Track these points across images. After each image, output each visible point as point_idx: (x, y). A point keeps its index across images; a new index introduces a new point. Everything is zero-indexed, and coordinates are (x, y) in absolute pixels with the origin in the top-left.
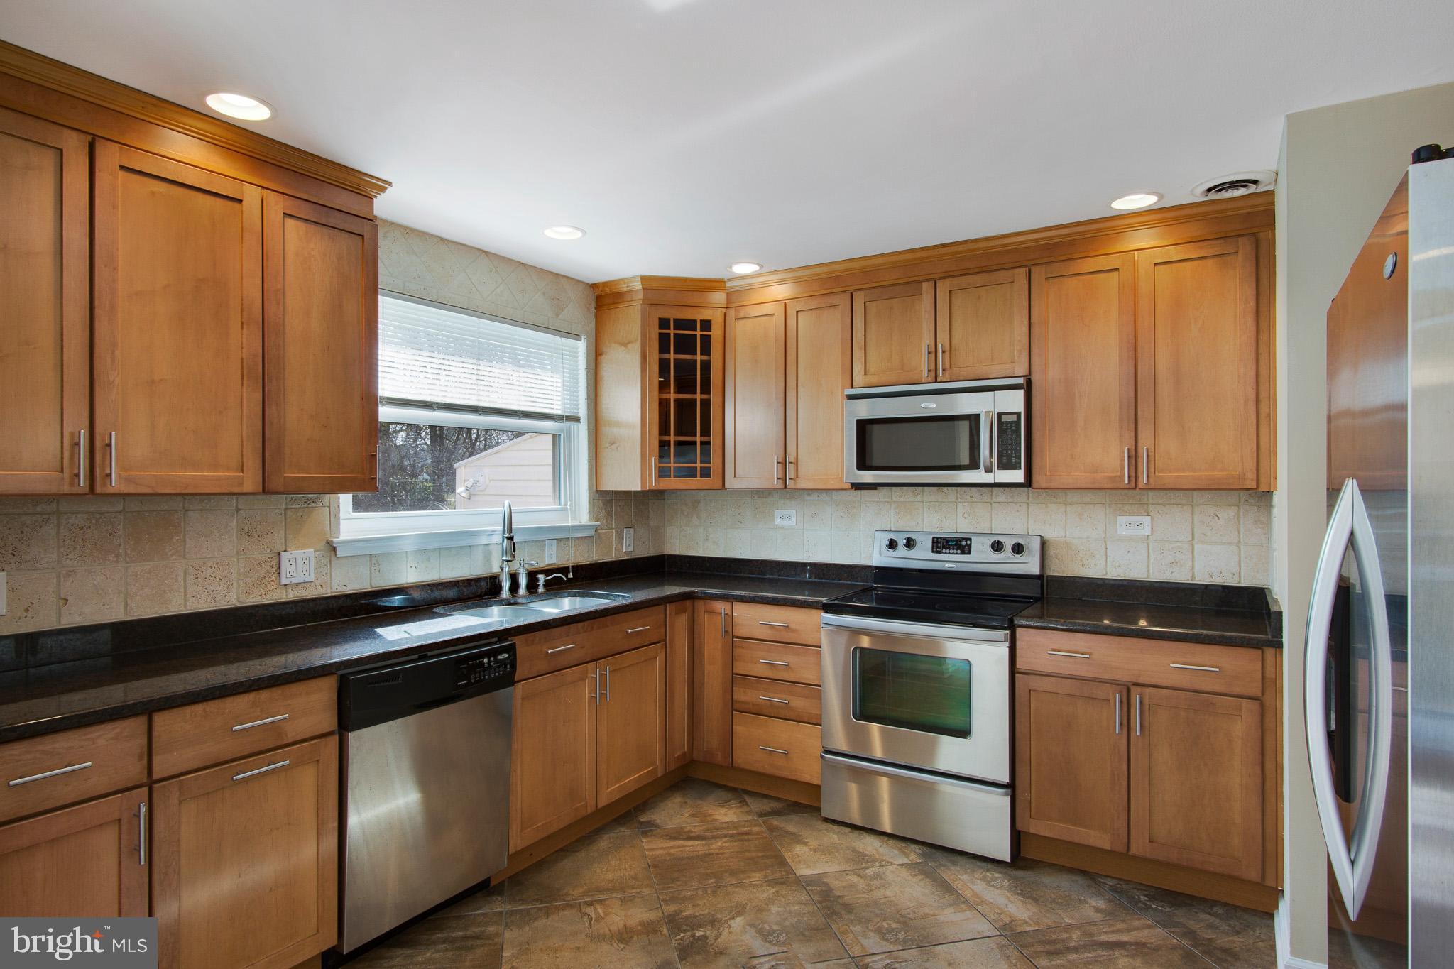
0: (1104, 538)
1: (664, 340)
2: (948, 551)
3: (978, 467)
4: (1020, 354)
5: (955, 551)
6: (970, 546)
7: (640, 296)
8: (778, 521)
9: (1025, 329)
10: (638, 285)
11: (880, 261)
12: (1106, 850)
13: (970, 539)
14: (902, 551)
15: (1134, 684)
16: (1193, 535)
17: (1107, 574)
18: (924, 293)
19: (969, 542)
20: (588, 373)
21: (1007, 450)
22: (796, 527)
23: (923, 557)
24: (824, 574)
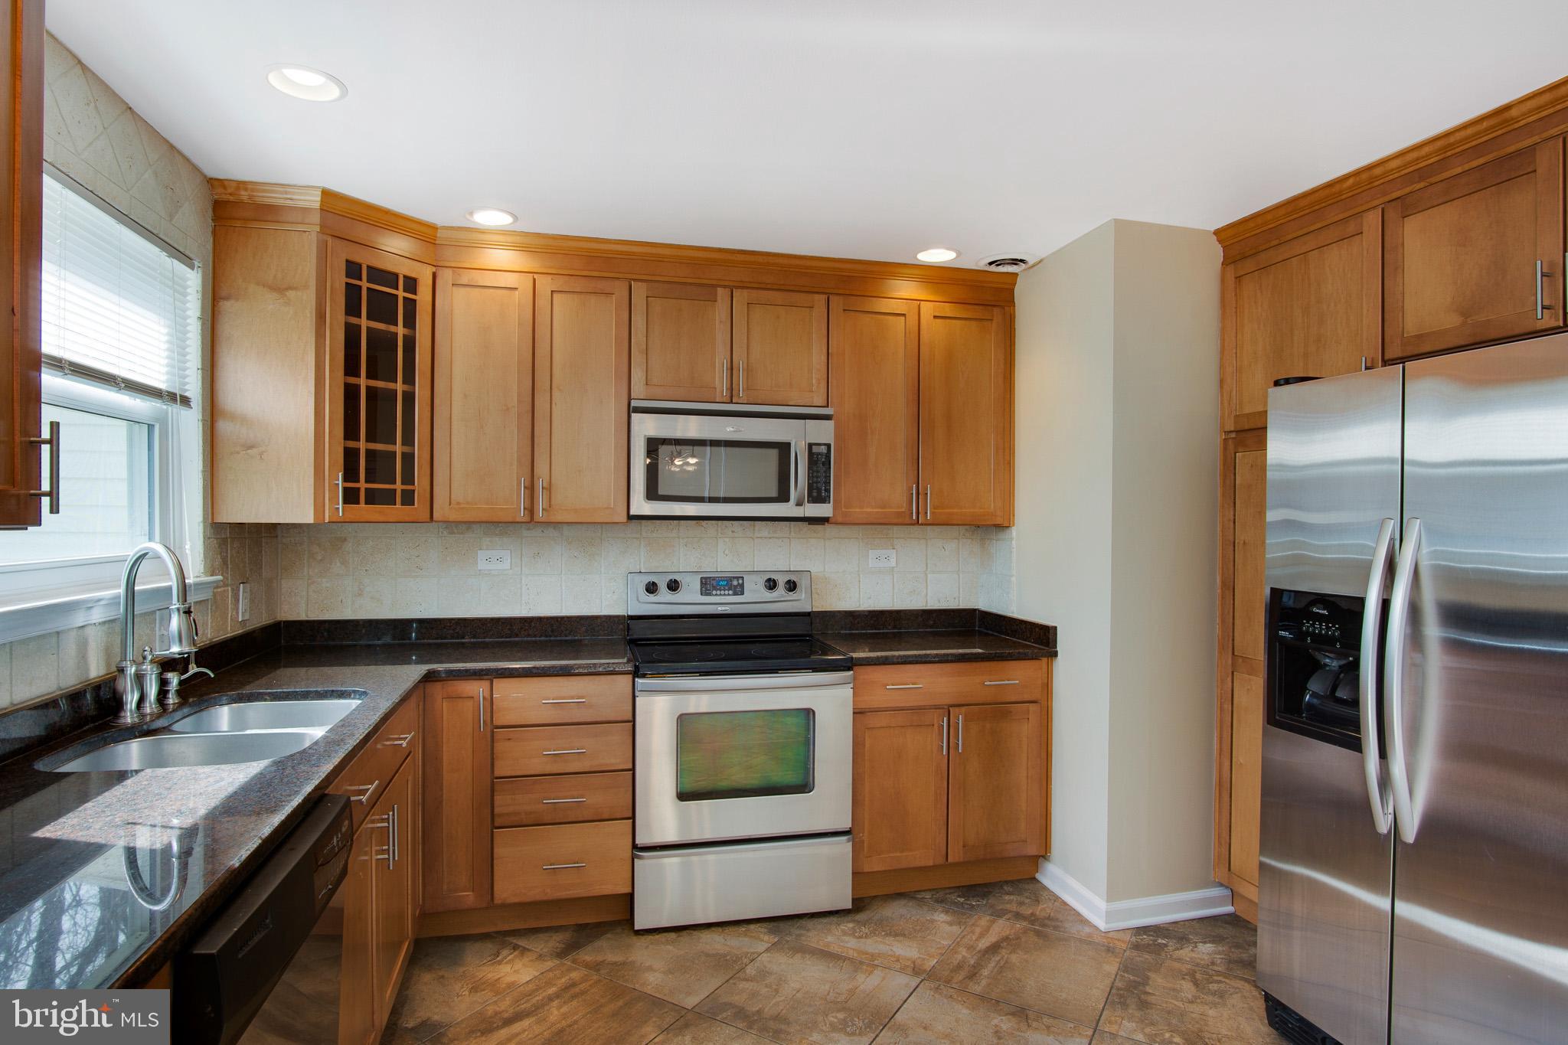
0: (858, 571)
1: (352, 295)
2: (718, 592)
3: (786, 499)
4: (819, 383)
5: (727, 592)
6: (742, 586)
7: (316, 218)
8: (482, 565)
9: (824, 358)
10: (314, 200)
11: (667, 252)
12: (930, 867)
13: (743, 578)
14: (664, 595)
15: (952, 706)
16: (927, 566)
17: (860, 605)
18: (719, 298)
19: (740, 582)
20: (203, 324)
21: (817, 483)
22: (511, 571)
23: (691, 600)
24: (552, 631)
